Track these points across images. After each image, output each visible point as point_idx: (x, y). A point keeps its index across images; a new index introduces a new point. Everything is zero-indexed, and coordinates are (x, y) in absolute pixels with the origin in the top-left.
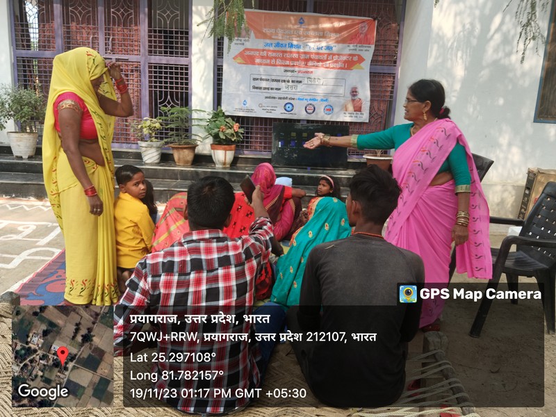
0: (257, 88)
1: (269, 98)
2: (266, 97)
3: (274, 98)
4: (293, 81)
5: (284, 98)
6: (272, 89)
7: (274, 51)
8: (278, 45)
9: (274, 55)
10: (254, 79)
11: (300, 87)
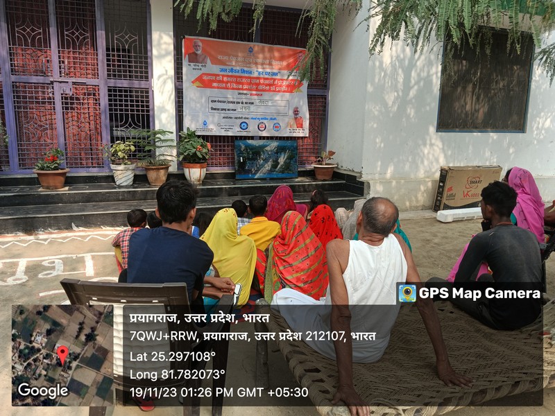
0: (215, 109)
1: (227, 118)
2: (224, 118)
3: (231, 118)
4: (246, 103)
5: (239, 118)
6: (228, 110)
7: (228, 76)
8: (232, 70)
9: (229, 79)
10: (212, 101)
11: (252, 108)
